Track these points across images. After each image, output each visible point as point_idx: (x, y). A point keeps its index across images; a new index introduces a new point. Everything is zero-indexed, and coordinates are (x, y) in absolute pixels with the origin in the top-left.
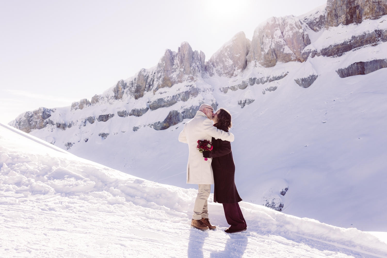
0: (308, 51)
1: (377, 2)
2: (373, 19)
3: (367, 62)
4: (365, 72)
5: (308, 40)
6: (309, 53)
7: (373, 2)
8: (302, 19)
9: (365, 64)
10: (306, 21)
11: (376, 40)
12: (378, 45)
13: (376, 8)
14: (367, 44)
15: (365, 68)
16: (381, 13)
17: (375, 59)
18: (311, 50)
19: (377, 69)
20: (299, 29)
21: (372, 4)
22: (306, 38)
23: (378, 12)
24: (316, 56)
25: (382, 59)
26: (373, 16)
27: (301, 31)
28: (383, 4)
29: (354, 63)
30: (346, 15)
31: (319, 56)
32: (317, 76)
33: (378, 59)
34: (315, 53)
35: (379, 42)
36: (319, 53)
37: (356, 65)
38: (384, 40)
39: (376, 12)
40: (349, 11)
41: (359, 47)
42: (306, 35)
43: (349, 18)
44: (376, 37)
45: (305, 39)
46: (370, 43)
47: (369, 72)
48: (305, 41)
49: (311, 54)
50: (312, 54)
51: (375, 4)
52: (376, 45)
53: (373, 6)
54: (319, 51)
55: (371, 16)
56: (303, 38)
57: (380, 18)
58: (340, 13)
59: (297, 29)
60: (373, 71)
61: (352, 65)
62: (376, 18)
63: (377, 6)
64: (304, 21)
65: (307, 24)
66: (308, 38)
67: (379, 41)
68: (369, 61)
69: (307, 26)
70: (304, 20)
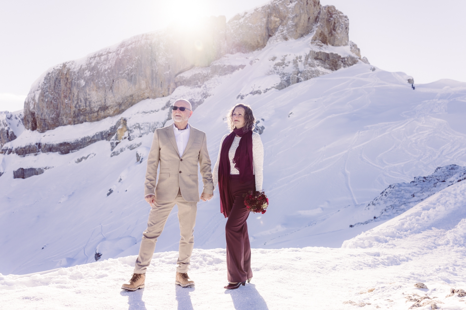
0: (5, 148)
1: (43, 119)
2: (41, 132)
3: (26, 169)
4: (25, 177)
5: (13, 136)
6: (7, 150)
7: (41, 119)
8: (17, 114)
9: (25, 171)
10: (20, 116)
11: (37, 151)
12: (38, 156)
13: (42, 124)
14: (32, 153)
15: (25, 173)
16: (47, 128)
17: (31, 167)
18: (8, 147)
19: (33, 175)
20: (5, 127)
21: (40, 120)
22: (11, 135)
23: (44, 127)
24: (12, 153)
25: (35, 168)
26: (40, 130)
27: (6, 128)
28: (47, 121)
29: (20, 168)
30: (32, 123)
31: (13, 153)
32: (3, 173)
33: (33, 167)
34: (10, 151)
35: (38, 153)
36: (14, 151)
37: (21, 170)
38: (43, 151)
39: (43, 127)
40: (33, 120)
41: (29, 154)
42: (10, 132)
43: (34, 126)
44: (37, 149)
45: (9, 136)
46: (34, 152)
47: (28, 177)
48: (9, 138)
49: (7, 151)
50: (9, 151)
51: (42, 120)
52: (36, 155)
53: (40, 122)
54: (13, 149)
55: (39, 129)
56: (8, 135)
57: (45, 132)
58: (29, 120)
59: (3, 126)
60: (30, 176)
61: (19, 169)
62: (43, 131)
63: (43, 122)
64: (19, 117)
65: (21, 119)
66: (13, 135)
67: (39, 151)
68: (28, 168)
69: (21, 121)
70: (19, 115)
